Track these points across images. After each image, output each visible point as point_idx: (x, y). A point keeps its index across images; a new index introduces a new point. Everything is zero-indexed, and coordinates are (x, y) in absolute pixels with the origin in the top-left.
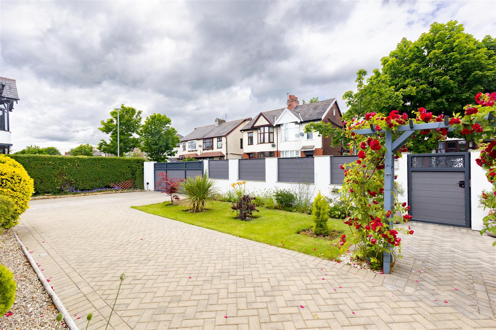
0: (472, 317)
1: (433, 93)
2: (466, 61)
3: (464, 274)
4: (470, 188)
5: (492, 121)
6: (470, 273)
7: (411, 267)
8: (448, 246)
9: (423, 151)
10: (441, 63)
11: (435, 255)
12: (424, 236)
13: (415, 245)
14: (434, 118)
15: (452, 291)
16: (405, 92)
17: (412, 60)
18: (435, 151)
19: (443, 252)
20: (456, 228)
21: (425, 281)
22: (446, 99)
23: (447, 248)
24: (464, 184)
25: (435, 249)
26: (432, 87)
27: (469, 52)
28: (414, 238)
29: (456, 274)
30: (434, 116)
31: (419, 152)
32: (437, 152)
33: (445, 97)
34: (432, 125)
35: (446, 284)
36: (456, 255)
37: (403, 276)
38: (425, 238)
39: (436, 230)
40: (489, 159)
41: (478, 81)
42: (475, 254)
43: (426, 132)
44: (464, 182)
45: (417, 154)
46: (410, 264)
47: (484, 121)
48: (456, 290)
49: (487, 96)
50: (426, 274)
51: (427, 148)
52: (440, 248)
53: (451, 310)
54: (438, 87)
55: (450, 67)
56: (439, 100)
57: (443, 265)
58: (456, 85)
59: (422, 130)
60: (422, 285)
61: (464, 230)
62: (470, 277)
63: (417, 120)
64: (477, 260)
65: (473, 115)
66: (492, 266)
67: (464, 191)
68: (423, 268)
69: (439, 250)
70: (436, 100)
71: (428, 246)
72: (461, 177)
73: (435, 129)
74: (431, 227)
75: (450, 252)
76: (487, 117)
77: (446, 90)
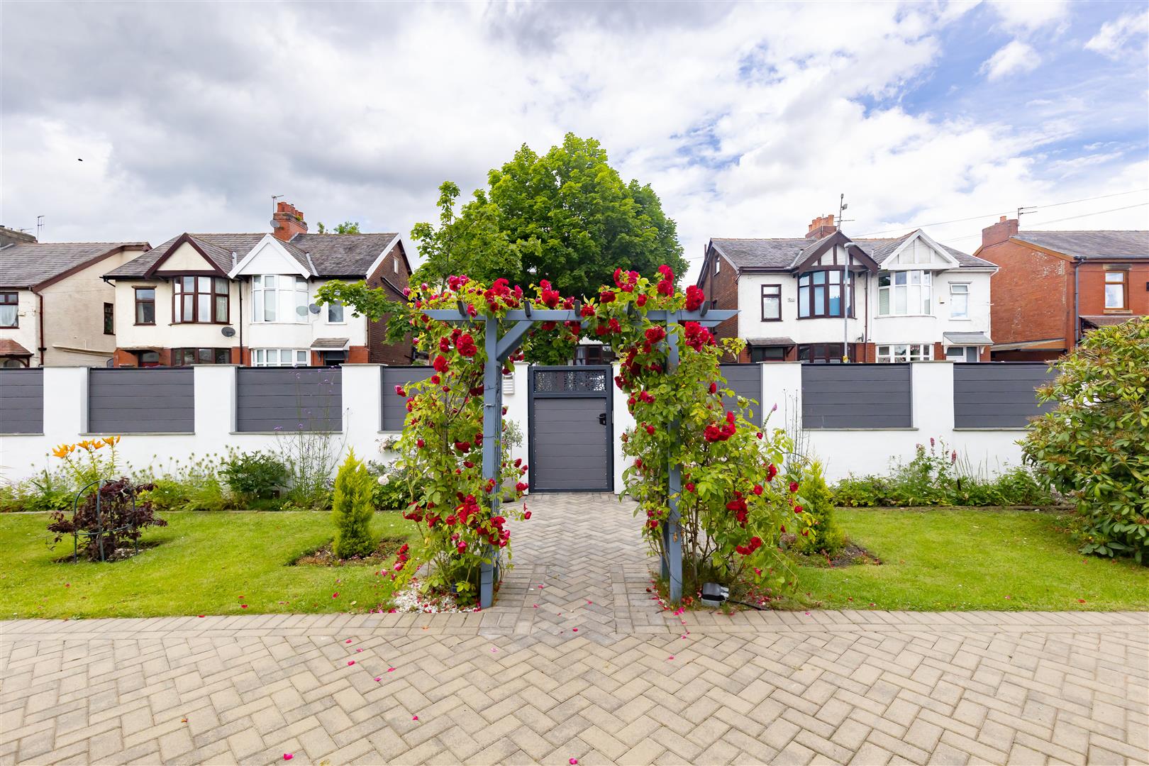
0: (607, 642)
1: (568, 256)
2: (610, 213)
3: (601, 571)
4: (612, 425)
5: (632, 316)
6: (608, 568)
7: (528, 581)
8: (583, 528)
9: (555, 362)
10: (580, 207)
11: (563, 549)
12: (552, 518)
13: (536, 537)
14: (562, 302)
15: (584, 607)
16: (526, 247)
17: (537, 191)
18: (572, 361)
19: (576, 541)
20: (596, 495)
21: (548, 602)
22: (585, 273)
23: (582, 532)
24: (605, 419)
25: (566, 538)
26: (567, 247)
27: (614, 199)
28: (536, 525)
29: (592, 575)
30: (561, 299)
31: (550, 363)
32: (575, 363)
33: (584, 267)
34: (559, 314)
35: (578, 597)
36: (593, 542)
37: (515, 603)
38: (553, 521)
39: (569, 503)
40: (630, 377)
41: (625, 249)
42: (616, 535)
43: (550, 325)
44: (605, 415)
45: (546, 367)
46: (525, 576)
47: (623, 315)
48: (590, 603)
49: (627, 275)
50: (550, 589)
51: (561, 355)
52: (572, 535)
53: (581, 641)
54: (575, 247)
55: (591, 219)
56: (576, 273)
57: (576, 564)
58: (598, 249)
59: (544, 321)
60: (543, 611)
61: (605, 496)
62: (608, 575)
63: (537, 303)
64: (617, 544)
65: (610, 303)
66: (635, 549)
67: (605, 431)
68: (547, 578)
69: (570, 539)
70: (572, 271)
71: (556, 535)
72: (600, 407)
73: (563, 322)
74: (562, 498)
75: (585, 539)
76: (626, 309)
77: (586, 258)
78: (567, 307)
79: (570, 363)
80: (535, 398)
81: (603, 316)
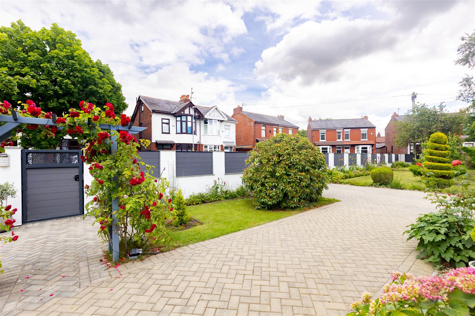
0: (73, 294)
1: (55, 92)
2: (85, 74)
3: (72, 258)
4: (83, 181)
5: (90, 126)
6: (78, 255)
7: (17, 277)
8: (62, 237)
9: (46, 148)
10: (64, 66)
11: (47, 252)
12: (39, 236)
13: (26, 249)
14: (43, 114)
15: (59, 280)
16: (21, 80)
17: (32, 48)
18: (59, 148)
19: (57, 245)
20: (73, 218)
21: (32, 285)
22: (68, 101)
23: (61, 239)
24: (78, 178)
25: (49, 245)
26: (55, 86)
27: (86, 66)
28: (26, 242)
29: (66, 262)
30: (43, 112)
31: (41, 148)
33: (67, 98)
35: (56, 276)
36: (68, 243)
37: (4, 293)
38: (40, 237)
39: (53, 225)
40: (90, 156)
42: (84, 236)
43: (33, 127)
44: (78, 176)
45: (39, 150)
46: (15, 274)
47: (85, 125)
48: (64, 277)
49: (88, 105)
50: (35, 277)
51: (50, 144)
52: (54, 242)
53: (56, 300)
54: (61, 88)
55: (72, 74)
56: (61, 101)
57: (55, 258)
58: (76, 90)
60: (28, 291)
61: (78, 218)
62: (77, 259)
63: (23, 113)
64: (84, 241)
65: (76, 118)
66: (95, 241)
67: (78, 184)
68: (33, 271)
69: (53, 245)
70: (58, 99)
71: (42, 245)
72: (76, 172)
73: (44, 126)
74: (49, 223)
75: (63, 243)
76: (86, 122)
77: (68, 93)
78: (47, 117)
79: (58, 149)
80: (27, 169)
81: (72, 124)
